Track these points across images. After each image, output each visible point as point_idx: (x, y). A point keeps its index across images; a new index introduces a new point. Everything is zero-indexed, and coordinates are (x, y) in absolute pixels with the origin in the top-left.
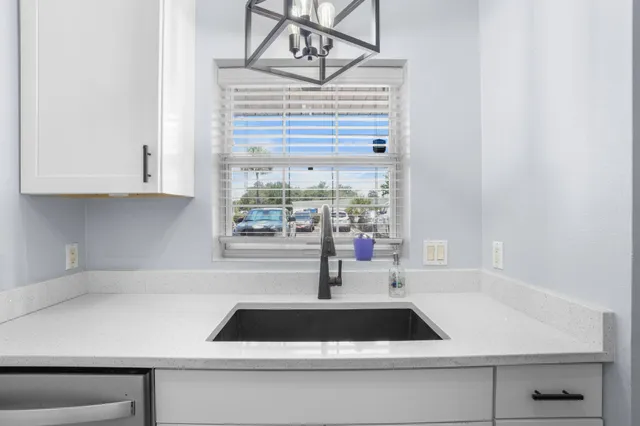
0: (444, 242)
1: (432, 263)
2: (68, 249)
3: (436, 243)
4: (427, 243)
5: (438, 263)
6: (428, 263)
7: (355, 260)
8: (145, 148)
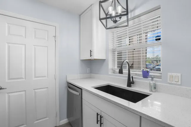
0: (179, 75)
1: (172, 82)
2: (88, 69)
3: (174, 74)
4: (169, 74)
5: (175, 83)
6: (170, 82)
7: (142, 77)
8: (91, 50)
